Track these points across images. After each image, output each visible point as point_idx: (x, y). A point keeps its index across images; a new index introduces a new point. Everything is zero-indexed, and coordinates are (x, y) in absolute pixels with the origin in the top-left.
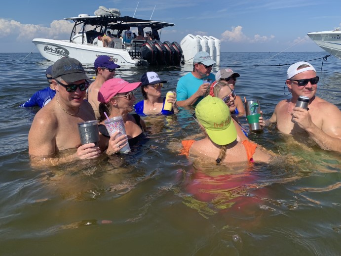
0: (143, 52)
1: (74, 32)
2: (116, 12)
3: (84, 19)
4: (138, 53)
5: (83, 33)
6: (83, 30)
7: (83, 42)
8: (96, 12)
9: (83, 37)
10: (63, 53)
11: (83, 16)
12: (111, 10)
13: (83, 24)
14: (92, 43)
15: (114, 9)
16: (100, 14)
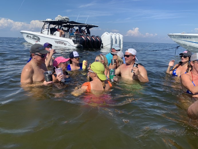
0: (81, 40)
1: (43, 28)
3: (49, 21)
4: (78, 41)
5: (48, 29)
7: (48, 34)
8: (56, 18)
9: (48, 31)
13: (49, 24)
14: (53, 34)
15: (66, 17)
16: (58, 19)
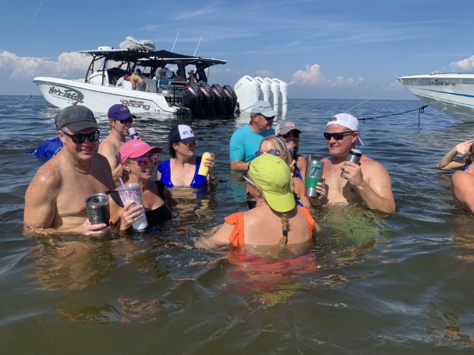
0: (185, 97)
1: (91, 69)
2: (149, 45)
3: (105, 52)
4: (178, 98)
5: (103, 71)
6: (104, 67)
7: (103, 83)
8: (122, 44)
9: (104, 76)
10: (76, 97)
11: (105, 49)
12: (142, 42)
13: (104, 59)
14: (115, 84)
15: (147, 41)
16: (128, 46)
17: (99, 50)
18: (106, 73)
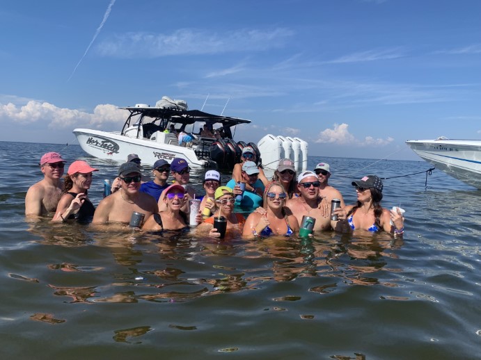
0: (213, 152)
1: (127, 123)
2: (182, 104)
3: (142, 109)
4: (206, 152)
5: (139, 125)
6: (140, 122)
7: (137, 137)
8: (158, 103)
9: (139, 130)
10: (112, 148)
11: (142, 106)
12: (177, 102)
13: (140, 115)
14: (149, 138)
15: (181, 101)
16: (163, 105)
17: (136, 107)
18: (141, 128)
